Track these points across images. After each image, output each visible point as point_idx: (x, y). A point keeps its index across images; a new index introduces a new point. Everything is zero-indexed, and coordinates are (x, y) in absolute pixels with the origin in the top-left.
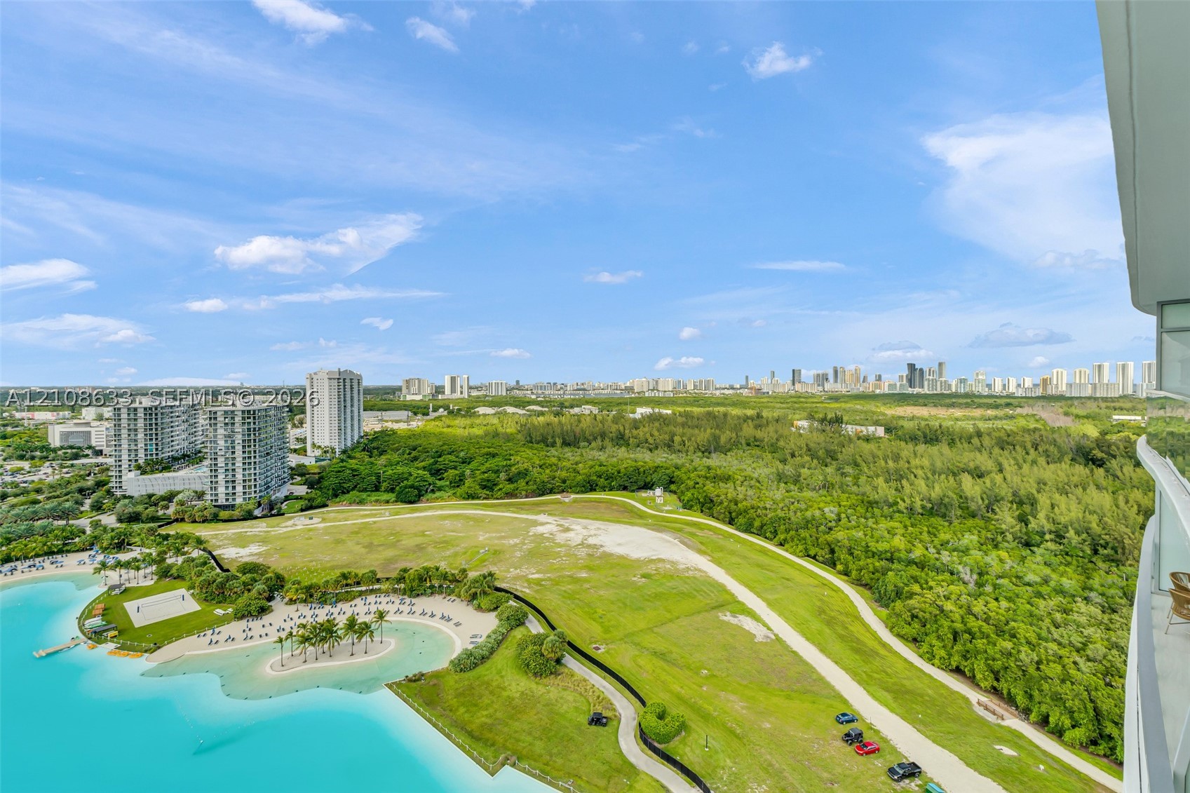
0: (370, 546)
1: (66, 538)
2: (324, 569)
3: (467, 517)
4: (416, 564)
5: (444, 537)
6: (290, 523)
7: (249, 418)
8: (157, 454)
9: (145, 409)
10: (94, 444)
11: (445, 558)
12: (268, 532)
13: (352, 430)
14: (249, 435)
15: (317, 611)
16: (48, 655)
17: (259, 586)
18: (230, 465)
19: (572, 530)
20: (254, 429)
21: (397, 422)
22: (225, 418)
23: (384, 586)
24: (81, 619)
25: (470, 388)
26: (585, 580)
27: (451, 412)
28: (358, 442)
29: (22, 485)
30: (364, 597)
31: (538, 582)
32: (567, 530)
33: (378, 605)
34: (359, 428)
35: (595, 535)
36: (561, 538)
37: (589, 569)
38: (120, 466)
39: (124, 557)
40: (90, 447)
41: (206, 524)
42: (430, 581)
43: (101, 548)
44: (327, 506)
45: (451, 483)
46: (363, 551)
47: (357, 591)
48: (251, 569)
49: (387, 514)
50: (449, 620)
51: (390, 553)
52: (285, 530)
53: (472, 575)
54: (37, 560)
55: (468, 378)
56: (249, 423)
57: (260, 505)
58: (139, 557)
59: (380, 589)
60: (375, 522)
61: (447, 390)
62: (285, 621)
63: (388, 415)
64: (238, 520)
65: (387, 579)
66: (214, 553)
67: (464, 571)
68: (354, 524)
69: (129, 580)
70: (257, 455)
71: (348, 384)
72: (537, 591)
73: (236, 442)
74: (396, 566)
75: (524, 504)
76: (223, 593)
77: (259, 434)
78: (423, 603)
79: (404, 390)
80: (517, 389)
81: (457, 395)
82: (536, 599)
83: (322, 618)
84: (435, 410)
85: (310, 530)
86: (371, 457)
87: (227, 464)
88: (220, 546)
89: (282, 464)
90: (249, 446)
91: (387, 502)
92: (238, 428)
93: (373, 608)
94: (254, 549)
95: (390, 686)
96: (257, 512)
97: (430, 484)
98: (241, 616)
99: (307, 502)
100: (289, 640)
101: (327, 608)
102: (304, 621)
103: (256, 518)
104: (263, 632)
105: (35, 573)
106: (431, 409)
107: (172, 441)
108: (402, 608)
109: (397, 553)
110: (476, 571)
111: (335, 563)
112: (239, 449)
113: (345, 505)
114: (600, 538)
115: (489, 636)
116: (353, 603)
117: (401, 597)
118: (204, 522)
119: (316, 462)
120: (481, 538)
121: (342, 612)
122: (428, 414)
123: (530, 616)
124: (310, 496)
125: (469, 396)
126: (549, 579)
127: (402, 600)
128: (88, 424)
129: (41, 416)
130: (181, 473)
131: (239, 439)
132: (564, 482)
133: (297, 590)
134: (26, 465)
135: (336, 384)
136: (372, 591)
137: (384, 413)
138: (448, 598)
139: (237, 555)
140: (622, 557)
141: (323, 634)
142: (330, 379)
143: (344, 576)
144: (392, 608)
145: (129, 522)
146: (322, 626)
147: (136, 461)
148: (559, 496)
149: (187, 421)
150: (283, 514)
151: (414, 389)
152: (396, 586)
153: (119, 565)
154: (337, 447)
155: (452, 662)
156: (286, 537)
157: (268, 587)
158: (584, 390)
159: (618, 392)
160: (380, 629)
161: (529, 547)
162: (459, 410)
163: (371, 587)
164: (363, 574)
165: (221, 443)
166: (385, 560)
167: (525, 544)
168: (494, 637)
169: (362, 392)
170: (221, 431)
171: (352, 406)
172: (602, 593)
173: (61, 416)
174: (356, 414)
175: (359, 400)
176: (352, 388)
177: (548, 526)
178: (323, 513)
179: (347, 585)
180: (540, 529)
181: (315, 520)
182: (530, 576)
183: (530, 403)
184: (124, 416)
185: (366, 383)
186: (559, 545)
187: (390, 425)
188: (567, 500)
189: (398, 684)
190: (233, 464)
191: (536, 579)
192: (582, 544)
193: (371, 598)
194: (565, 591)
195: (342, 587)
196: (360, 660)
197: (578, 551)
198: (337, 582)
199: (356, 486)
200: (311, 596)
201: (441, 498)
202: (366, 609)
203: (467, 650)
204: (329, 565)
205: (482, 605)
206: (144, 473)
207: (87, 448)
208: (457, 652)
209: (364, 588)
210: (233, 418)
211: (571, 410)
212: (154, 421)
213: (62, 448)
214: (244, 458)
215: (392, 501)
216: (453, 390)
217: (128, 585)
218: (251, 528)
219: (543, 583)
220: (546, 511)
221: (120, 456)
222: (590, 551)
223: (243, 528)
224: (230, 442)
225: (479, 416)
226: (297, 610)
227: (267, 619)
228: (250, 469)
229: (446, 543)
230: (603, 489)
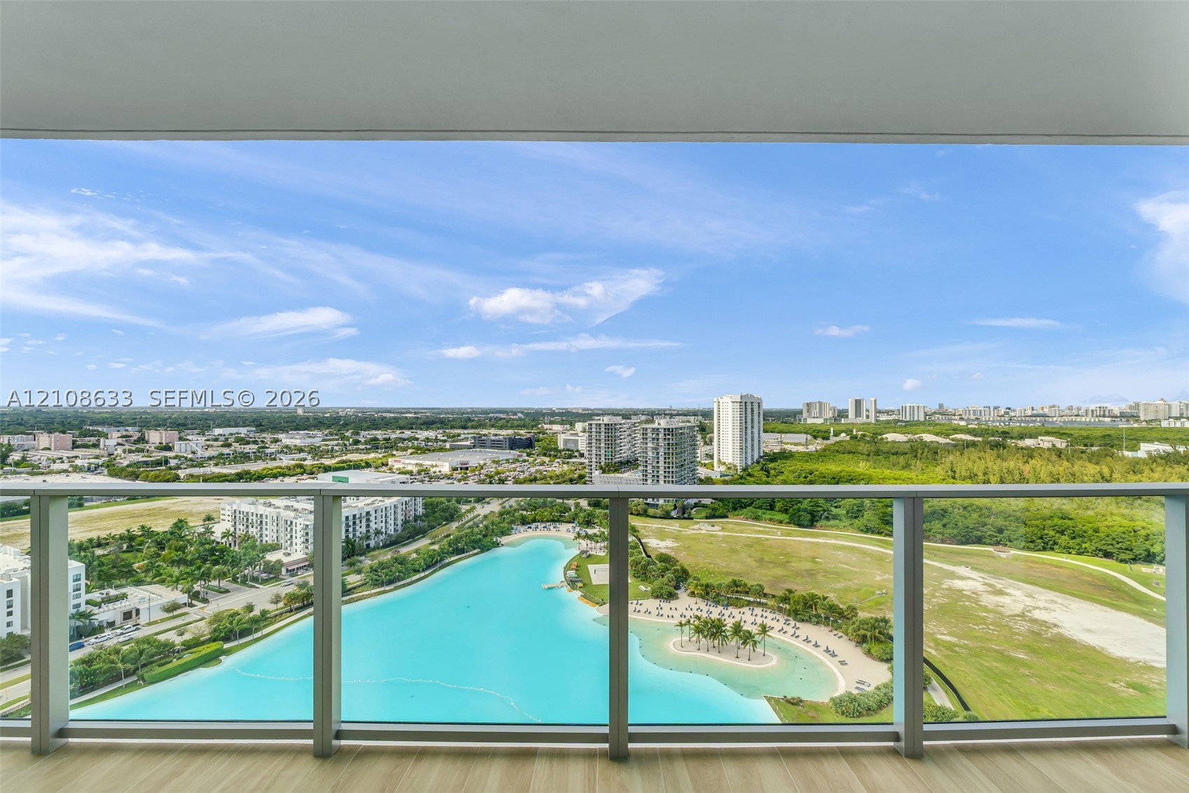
0: (761, 561)
1: (561, 512)
2: (720, 573)
3: (864, 553)
4: (802, 589)
5: (836, 568)
6: (697, 527)
7: (669, 435)
8: (612, 459)
9: (605, 425)
10: (580, 449)
11: (835, 591)
12: (680, 531)
13: (752, 450)
14: (669, 449)
15: (712, 609)
16: (549, 589)
17: (669, 575)
18: (655, 472)
19: (1007, 594)
20: (673, 444)
21: (796, 444)
22: (653, 434)
23: (771, 602)
24: (567, 568)
25: (879, 412)
26: (1023, 663)
27: (854, 438)
28: (758, 462)
29: (545, 473)
30: (752, 608)
31: (950, 647)
32: (1000, 593)
33: (763, 619)
34: (759, 448)
35: (1046, 609)
36: (989, 600)
37: (1030, 650)
38: (591, 466)
39: (590, 531)
40: (577, 451)
41: (639, 517)
42: (816, 609)
43: (578, 522)
44: (727, 517)
45: (848, 513)
46: (754, 564)
47: (746, 600)
48: (665, 559)
49: (779, 533)
50: (834, 655)
51: (779, 572)
52: (692, 532)
53: (863, 615)
54: (548, 524)
55: (875, 400)
56: (669, 439)
57: (675, 508)
58: (598, 533)
59: (766, 604)
60: (767, 539)
61: (851, 414)
62: (687, 609)
63: (787, 438)
64: (661, 518)
65: (774, 596)
66: (643, 541)
67: (853, 609)
68: (749, 537)
69: (591, 549)
70: (674, 466)
71: (749, 407)
72: (947, 657)
73: (660, 454)
74: (783, 586)
75: (939, 550)
76: (645, 573)
77: (676, 448)
78: (806, 629)
79: (805, 414)
80: (940, 413)
81: (863, 419)
82: (944, 665)
83: (715, 616)
84: (836, 434)
85: (712, 536)
86: (768, 477)
87: (653, 471)
88: (646, 536)
89: (693, 475)
90: (669, 458)
91: (781, 522)
92: (661, 443)
93: (759, 621)
94: (669, 543)
95: (769, 699)
96: (673, 514)
97: (824, 510)
98: (658, 596)
99: (711, 510)
100: (687, 626)
101: (720, 608)
102: (699, 614)
103: (673, 518)
104: (670, 613)
105: (546, 533)
106: (832, 434)
107: (621, 450)
108: (786, 628)
109: (786, 574)
110: (870, 612)
111: (729, 570)
112: (662, 459)
113: (742, 519)
114: (1053, 614)
115: (878, 688)
116: (742, 610)
117: (786, 617)
118: (638, 515)
119: (721, 476)
120: (878, 578)
121: (732, 616)
122: (828, 438)
123: (934, 682)
124: (713, 506)
125: (877, 421)
126: (966, 647)
127: (787, 620)
128: (577, 435)
129: (556, 428)
130: (626, 475)
131: (662, 451)
132: (1000, 531)
133: (697, 586)
134: (547, 459)
135: (738, 407)
136: (759, 604)
137: (783, 435)
138: (835, 632)
139: (657, 546)
140: (1092, 649)
141: (712, 630)
142: (733, 402)
143: (735, 583)
144: (778, 626)
145: (594, 506)
146: (713, 622)
147: (600, 462)
148: (991, 549)
149: (630, 435)
150: (692, 519)
151: (815, 412)
152: (781, 605)
153: (588, 537)
154: (738, 465)
155: (832, 699)
156: (694, 538)
157: (676, 577)
158: (1044, 416)
159: (1107, 420)
160: (763, 642)
161: (940, 601)
162: (864, 435)
163: (758, 600)
164: (751, 586)
165: (650, 454)
166: (774, 577)
167: (936, 597)
168: (884, 690)
169: (762, 414)
170: (650, 445)
171: (752, 427)
172: (1050, 687)
173: (565, 428)
174: (756, 435)
175: (759, 422)
176: (752, 411)
177: (970, 583)
178: (723, 523)
179: (737, 592)
180: (959, 584)
181: (717, 528)
182: (939, 637)
183: (957, 430)
184: (594, 430)
185: (766, 406)
186: (986, 609)
187: (789, 447)
188: (1003, 555)
189: (777, 701)
190: (658, 472)
191: (946, 642)
192: (1022, 615)
193: (758, 611)
194: (988, 668)
195: (732, 592)
196: (743, 664)
197: (1015, 623)
198: (729, 587)
199: (752, 503)
200: (708, 594)
201: (837, 527)
202: (752, 619)
203: (850, 693)
204: (724, 570)
205: (872, 651)
206: (604, 472)
207: (576, 451)
208: (840, 691)
209: (752, 599)
210: (658, 434)
211: (1019, 442)
212: (610, 434)
213: (564, 450)
214: (665, 468)
215: (785, 522)
216: (858, 413)
217: (591, 553)
218: (669, 525)
219: (957, 649)
220: (970, 564)
221: (591, 459)
222: (1036, 628)
223: (663, 524)
224: (655, 453)
225: (887, 443)
226: (696, 603)
227: (674, 604)
228: (669, 477)
229: (838, 575)
230: (1067, 550)
